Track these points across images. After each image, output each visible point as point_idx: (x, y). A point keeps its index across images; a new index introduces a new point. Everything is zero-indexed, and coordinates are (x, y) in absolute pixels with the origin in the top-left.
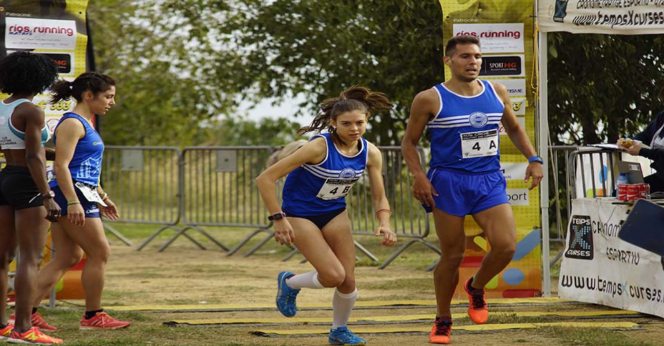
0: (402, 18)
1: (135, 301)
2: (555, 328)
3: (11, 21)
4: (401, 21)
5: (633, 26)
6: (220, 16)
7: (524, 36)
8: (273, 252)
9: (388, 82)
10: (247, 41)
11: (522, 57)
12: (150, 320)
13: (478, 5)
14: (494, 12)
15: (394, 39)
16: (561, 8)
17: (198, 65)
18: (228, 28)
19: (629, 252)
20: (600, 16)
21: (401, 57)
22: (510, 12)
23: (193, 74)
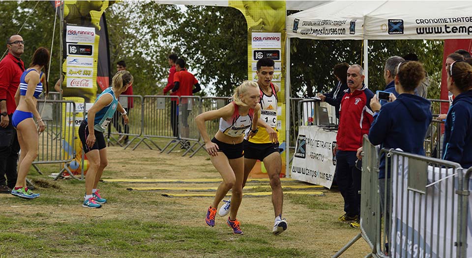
0: (234, 30)
1: (117, 177)
2: (289, 194)
3: (69, 28)
4: (234, 32)
5: (324, 35)
6: (163, 28)
7: (281, 40)
8: (179, 151)
9: (228, 63)
10: (173, 41)
11: (280, 50)
12: (122, 187)
13: (262, 23)
14: (269, 27)
15: (230, 41)
16: (296, 25)
17: (154, 53)
18: (166, 34)
19: (320, 155)
20: (312, 30)
21: (234, 50)
22: (275, 27)
23: (152, 58)
